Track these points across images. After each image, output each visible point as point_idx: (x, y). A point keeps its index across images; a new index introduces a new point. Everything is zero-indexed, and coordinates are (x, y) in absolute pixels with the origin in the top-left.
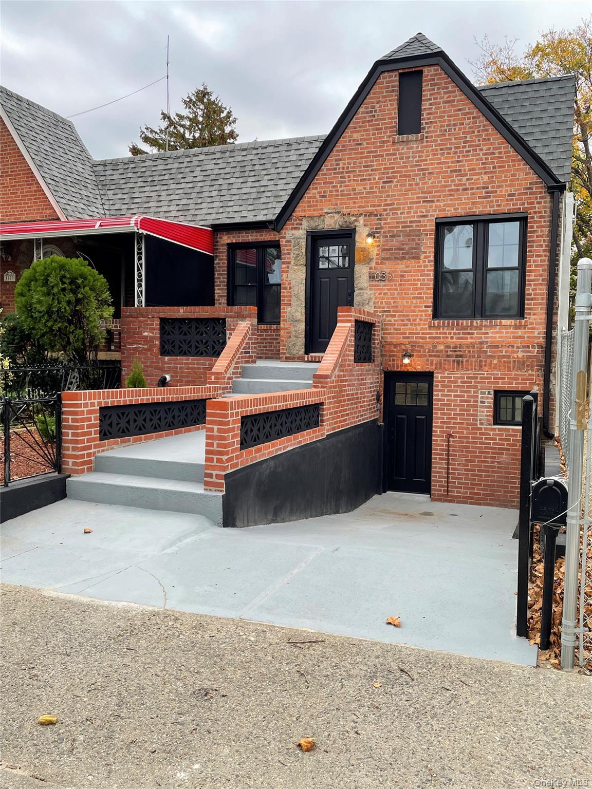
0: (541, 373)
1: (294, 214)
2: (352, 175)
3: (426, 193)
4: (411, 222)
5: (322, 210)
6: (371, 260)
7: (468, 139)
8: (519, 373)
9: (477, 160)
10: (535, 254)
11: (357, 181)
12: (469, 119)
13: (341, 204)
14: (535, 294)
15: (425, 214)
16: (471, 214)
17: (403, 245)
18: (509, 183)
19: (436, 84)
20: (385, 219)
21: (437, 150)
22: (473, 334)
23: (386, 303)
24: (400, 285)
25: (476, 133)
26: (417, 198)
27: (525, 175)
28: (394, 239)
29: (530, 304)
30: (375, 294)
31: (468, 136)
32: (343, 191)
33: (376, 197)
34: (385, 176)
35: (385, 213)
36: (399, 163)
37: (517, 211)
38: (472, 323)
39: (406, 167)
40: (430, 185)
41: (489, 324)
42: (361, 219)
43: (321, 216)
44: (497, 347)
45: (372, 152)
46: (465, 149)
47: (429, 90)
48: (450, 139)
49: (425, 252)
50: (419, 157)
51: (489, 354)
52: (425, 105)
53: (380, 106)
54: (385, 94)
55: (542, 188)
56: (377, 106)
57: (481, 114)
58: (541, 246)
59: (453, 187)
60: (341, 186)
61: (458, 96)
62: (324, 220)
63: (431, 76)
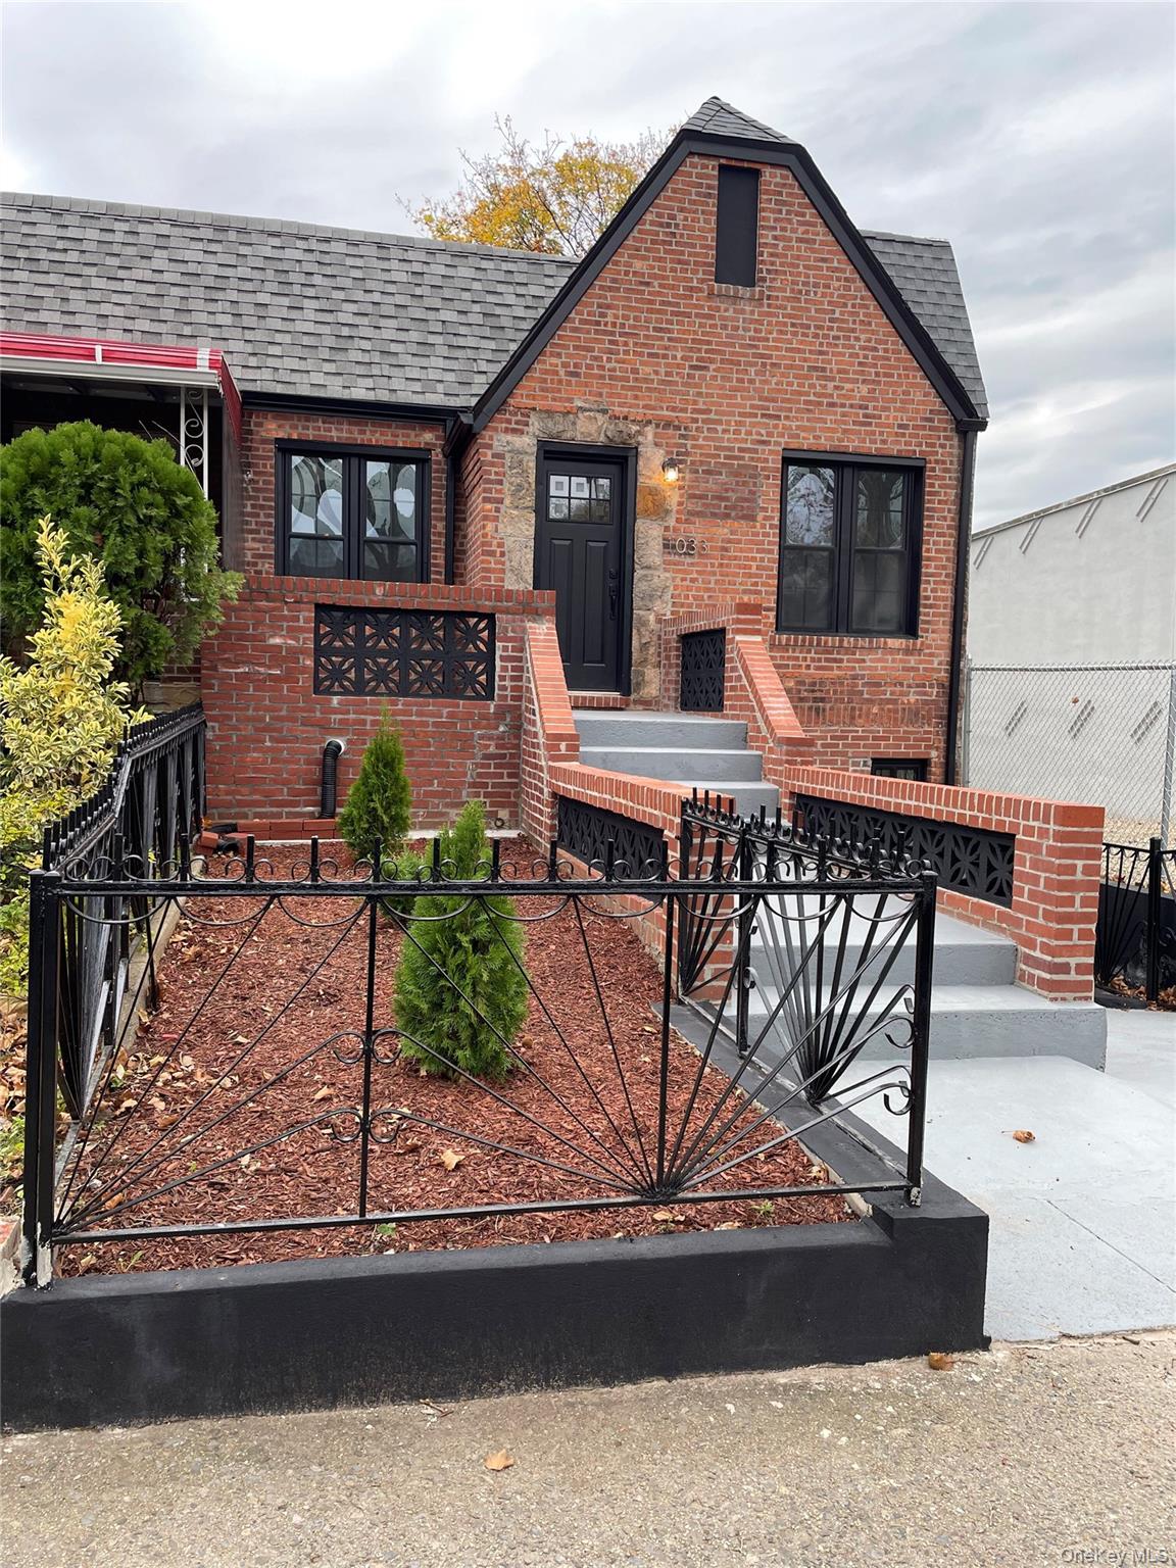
0: (942, 729)
1: (511, 401)
2: (631, 342)
3: (766, 399)
4: (741, 450)
5: (570, 400)
6: (667, 512)
7: (837, 315)
8: (911, 729)
9: (851, 356)
10: (936, 530)
11: (641, 354)
12: (838, 279)
13: (611, 395)
14: (935, 598)
15: (765, 438)
16: (842, 450)
17: (727, 490)
18: (898, 405)
19: (784, 203)
20: (695, 438)
21: (785, 324)
22: (841, 661)
23: (695, 598)
24: (721, 565)
25: (850, 309)
26: (752, 407)
27: (922, 396)
28: (711, 478)
29: (927, 614)
30: (674, 579)
31: (838, 310)
32: (614, 370)
33: (678, 393)
34: (695, 355)
35: (695, 425)
36: (719, 335)
37: (910, 455)
38: (841, 641)
39: (733, 345)
40: (774, 386)
41: (867, 645)
42: (650, 431)
43: (569, 413)
44: (878, 685)
45: (669, 304)
46: (832, 333)
47: (773, 211)
48: (808, 310)
49: (765, 509)
50: (756, 330)
51: (866, 696)
52: (765, 237)
53: (686, 219)
54: (694, 197)
55: (946, 421)
56: (680, 216)
57: (857, 276)
58: (945, 518)
59: (812, 398)
60: (609, 360)
61: (821, 234)
62: (574, 423)
63: (776, 185)
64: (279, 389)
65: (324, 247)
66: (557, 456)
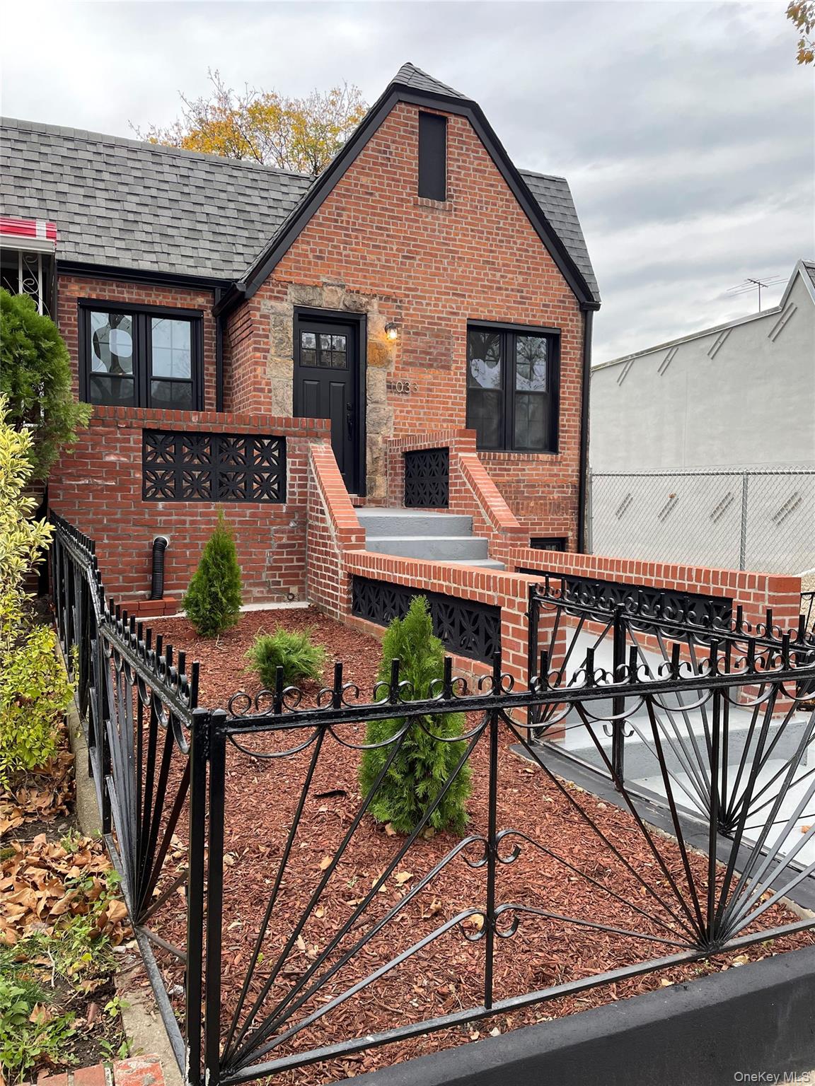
0: (575, 517)
1: (273, 275)
2: (360, 236)
3: (456, 283)
4: (439, 318)
5: (318, 277)
6: (389, 362)
7: (501, 225)
8: (556, 517)
9: (511, 254)
10: (569, 379)
11: (368, 245)
12: (502, 200)
13: (347, 274)
14: (569, 426)
15: (455, 311)
16: (507, 321)
17: (430, 347)
18: (543, 290)
19: (464, 143)
20: (408, 309)
21: (467, 229)
22: (509, 470)
23: (410, 425)
24: (427, 401)
25: (509, 221)
26: (446, 287)
27: (558, 286)
28: (419, 338)
29: (564, 437)
30: (395, 411)
31: (502, 222)
32: (347, 256)
33: (394, 275)
34: (406, 249)
35: (407, 299)
36: (422, 235)
37: (551, 326)
38: (509, 456)
39: (432, 242)
40: (460, 273)
41: (526, 459)
42: (375, 302)
43: (316, 286)
44: (534, 486)
45: (386, 210)
46: (498, 238)
47: (457, 148)
48: (482, 220)
49: (456, 362)
50: (447, 233)
51: (526, 495)
52: (452, 166)
53: (397, 149)
54: (402, 133)
55: (574, 303)
56: (393, 146)
57: (514, 198)
58: (574, 371)
59: (486, 283)
60: (345, 249)
61: (489, 167)
62: (320, 294)
63: (459, 129)
64: (81, 259)
65: (110, 151)
66: (307, 317)
